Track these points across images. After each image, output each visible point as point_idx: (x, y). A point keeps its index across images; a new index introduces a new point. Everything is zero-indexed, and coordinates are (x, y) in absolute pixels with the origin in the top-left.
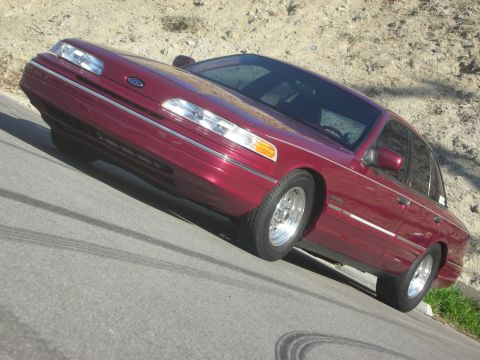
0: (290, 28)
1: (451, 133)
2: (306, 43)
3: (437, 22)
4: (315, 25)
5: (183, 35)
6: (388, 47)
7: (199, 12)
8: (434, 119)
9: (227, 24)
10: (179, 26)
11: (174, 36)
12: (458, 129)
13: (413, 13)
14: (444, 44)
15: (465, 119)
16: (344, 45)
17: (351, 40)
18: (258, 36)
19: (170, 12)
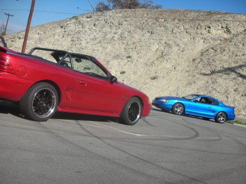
0: (176, 73)
1: (211, 86)
2: (179, 75)
3: (204, 64)
4: (180, 70)
5: (155, 80)
6: (196, 71)
7: (157, 74)
8: (207, 84)
9: (163, 75)
10: (154, 78)
11: (154, 81)
12: (212, 85)
13: (199, 63)
14: (206, 68)
15: (213, 83)
16: (187, 73)
17: (188, 72)
18: (169, 76)
19: (151, 76)
